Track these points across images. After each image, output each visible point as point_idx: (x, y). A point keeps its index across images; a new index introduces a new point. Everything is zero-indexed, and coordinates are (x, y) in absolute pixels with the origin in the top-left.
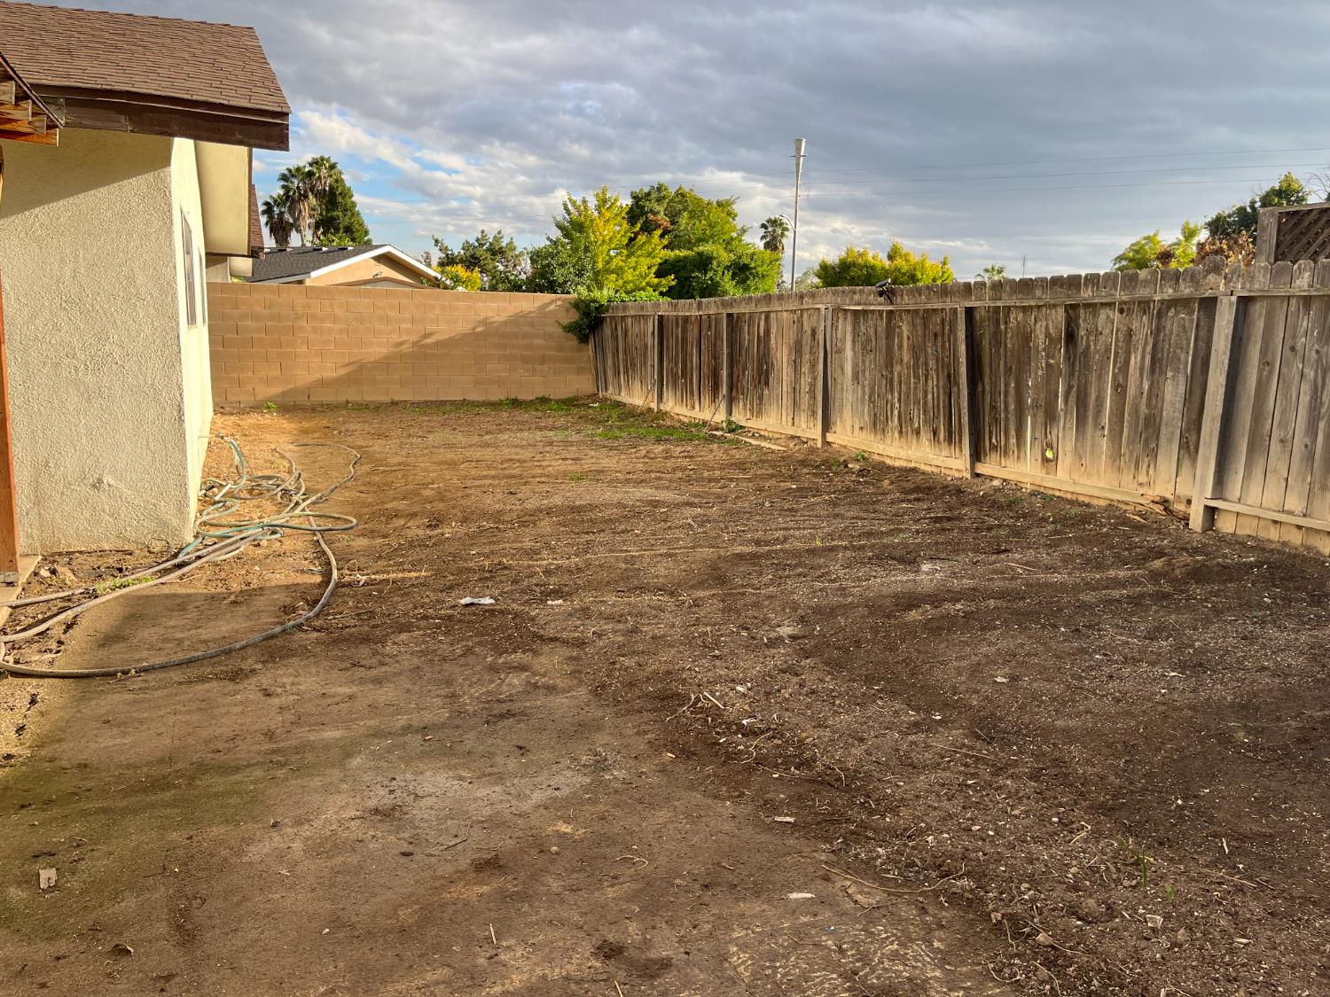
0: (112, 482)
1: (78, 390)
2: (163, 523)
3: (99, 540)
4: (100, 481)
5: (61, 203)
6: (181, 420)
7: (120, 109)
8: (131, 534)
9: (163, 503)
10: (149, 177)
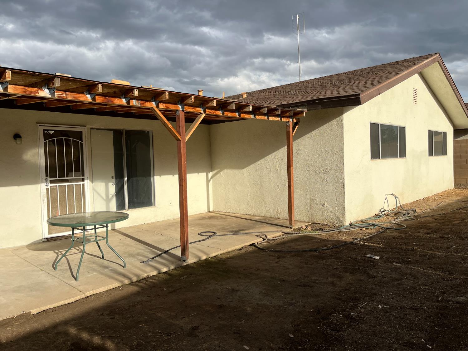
0: (327, 205)
1: (320, 179)
2: (338, 218)
3: (323, 221)
4: (324, 204)
5: (318, 129)
6: (344, 188)
7: (319, 104)
8: (331, 221)
9: (339, 213)
10: (338, 119)
